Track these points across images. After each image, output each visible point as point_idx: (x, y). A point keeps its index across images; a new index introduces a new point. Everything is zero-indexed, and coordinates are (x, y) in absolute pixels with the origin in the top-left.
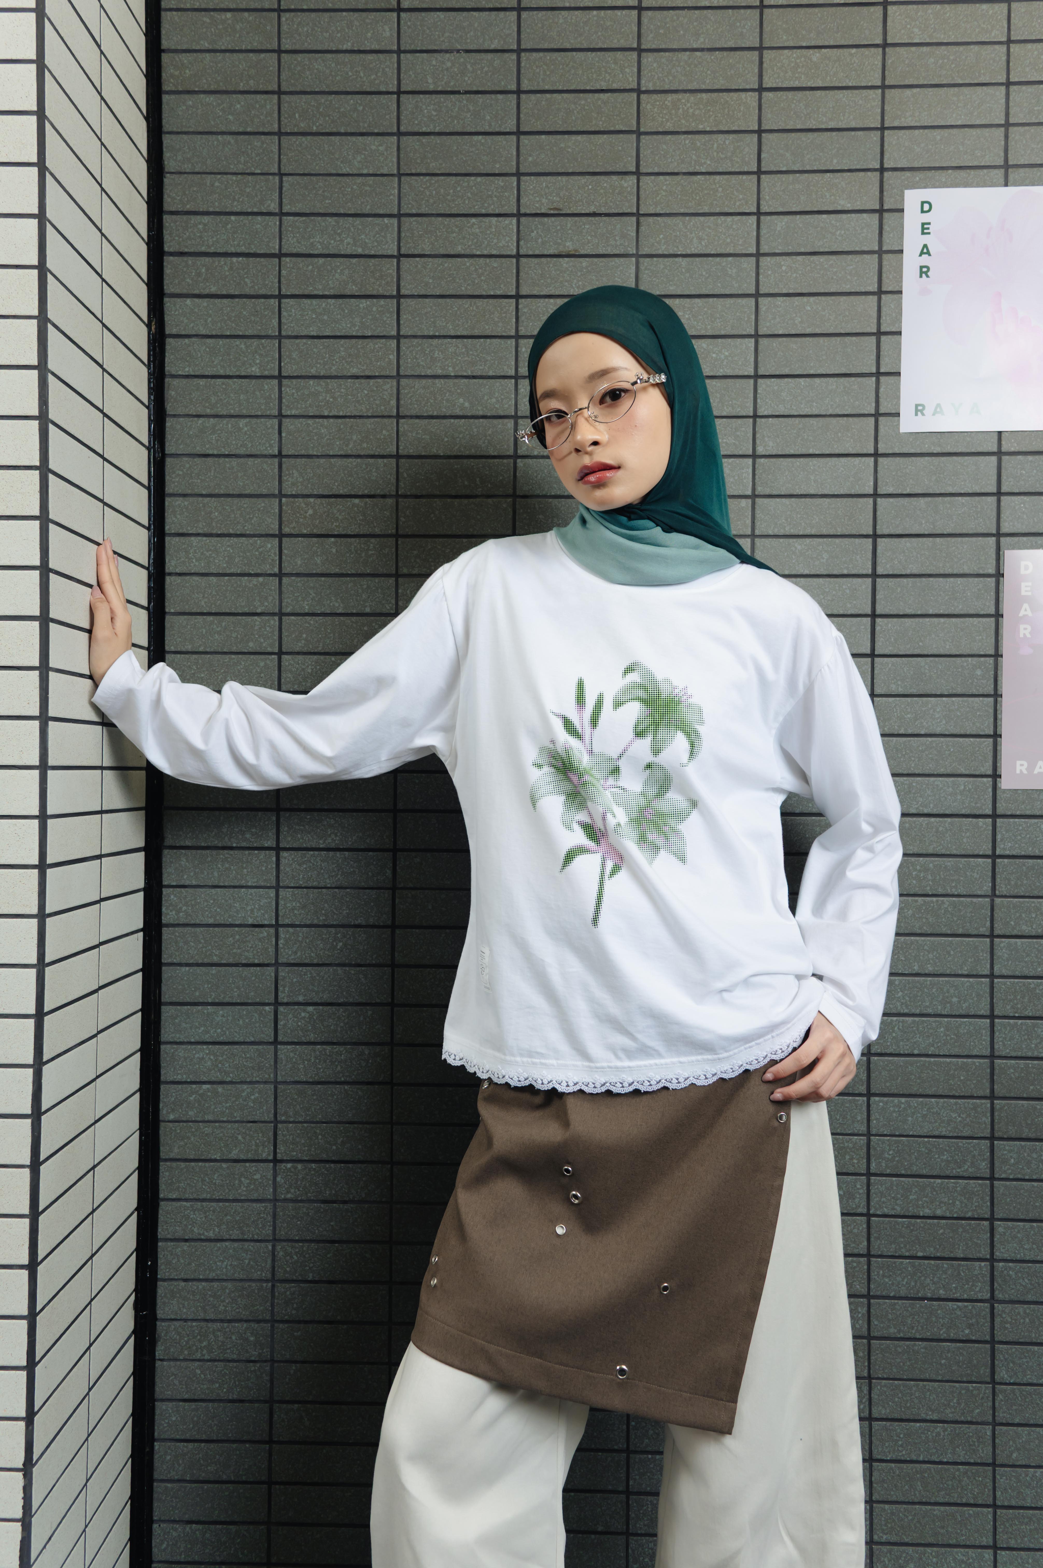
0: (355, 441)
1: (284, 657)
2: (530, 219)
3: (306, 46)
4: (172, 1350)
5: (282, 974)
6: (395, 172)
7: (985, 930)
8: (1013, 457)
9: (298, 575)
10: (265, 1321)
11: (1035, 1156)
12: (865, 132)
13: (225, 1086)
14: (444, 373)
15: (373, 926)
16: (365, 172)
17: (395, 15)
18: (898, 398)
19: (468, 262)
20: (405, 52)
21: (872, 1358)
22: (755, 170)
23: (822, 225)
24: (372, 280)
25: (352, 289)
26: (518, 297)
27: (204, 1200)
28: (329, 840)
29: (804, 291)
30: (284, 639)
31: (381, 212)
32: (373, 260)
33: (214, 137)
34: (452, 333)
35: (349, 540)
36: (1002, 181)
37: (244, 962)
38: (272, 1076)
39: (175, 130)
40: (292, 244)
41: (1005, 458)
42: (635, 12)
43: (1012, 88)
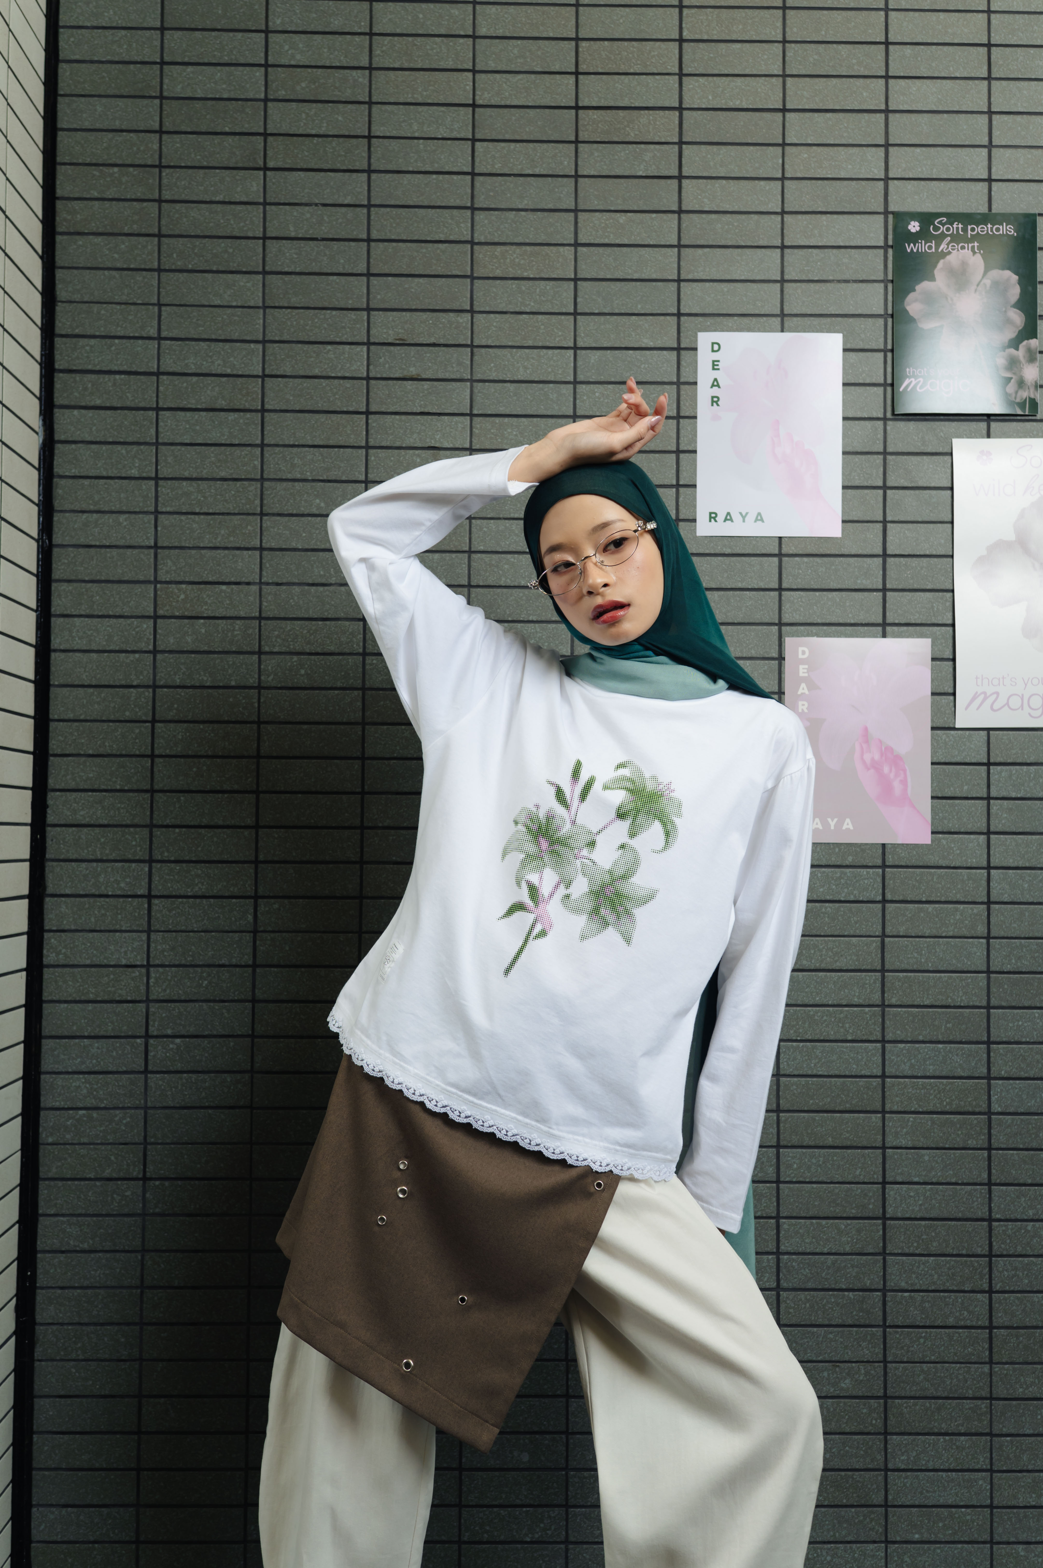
0: (223, 535)
1: (158, 725)
2: (379, 347)
3: (183, 197)
4: (49, 1351)
5: (152, 1010)
6: (261, 305)
8: (791, 559)
9: (170, 652)
10: (135, 1324)
11: (814, 1161)
12: (665, 283)
13: (100, 1112)
14: (303, 477)
15: (236, 966)
16: (234, 304)
17: (261, 173)
18: (695, 506)
19: (324, 382)
20: (271, 204)
22: (572, 311)
23: (629, 359)
24: (239, 396)
25: (222, 403)
26: (368, 413)
27: (80, 1215)
28: (197, 889)
30: (158, 708)
31: (248, 338)
32: (240, 379)
33: (101, 272)
34: (310, 443)
35: (217, 621)
36: (779, 327)
37: (118, 999)
38: (142, 1102)
39: (66, 265)
40: (168, 364)
41: (785, 559)
42: (469, 177)
43: (787, 251)
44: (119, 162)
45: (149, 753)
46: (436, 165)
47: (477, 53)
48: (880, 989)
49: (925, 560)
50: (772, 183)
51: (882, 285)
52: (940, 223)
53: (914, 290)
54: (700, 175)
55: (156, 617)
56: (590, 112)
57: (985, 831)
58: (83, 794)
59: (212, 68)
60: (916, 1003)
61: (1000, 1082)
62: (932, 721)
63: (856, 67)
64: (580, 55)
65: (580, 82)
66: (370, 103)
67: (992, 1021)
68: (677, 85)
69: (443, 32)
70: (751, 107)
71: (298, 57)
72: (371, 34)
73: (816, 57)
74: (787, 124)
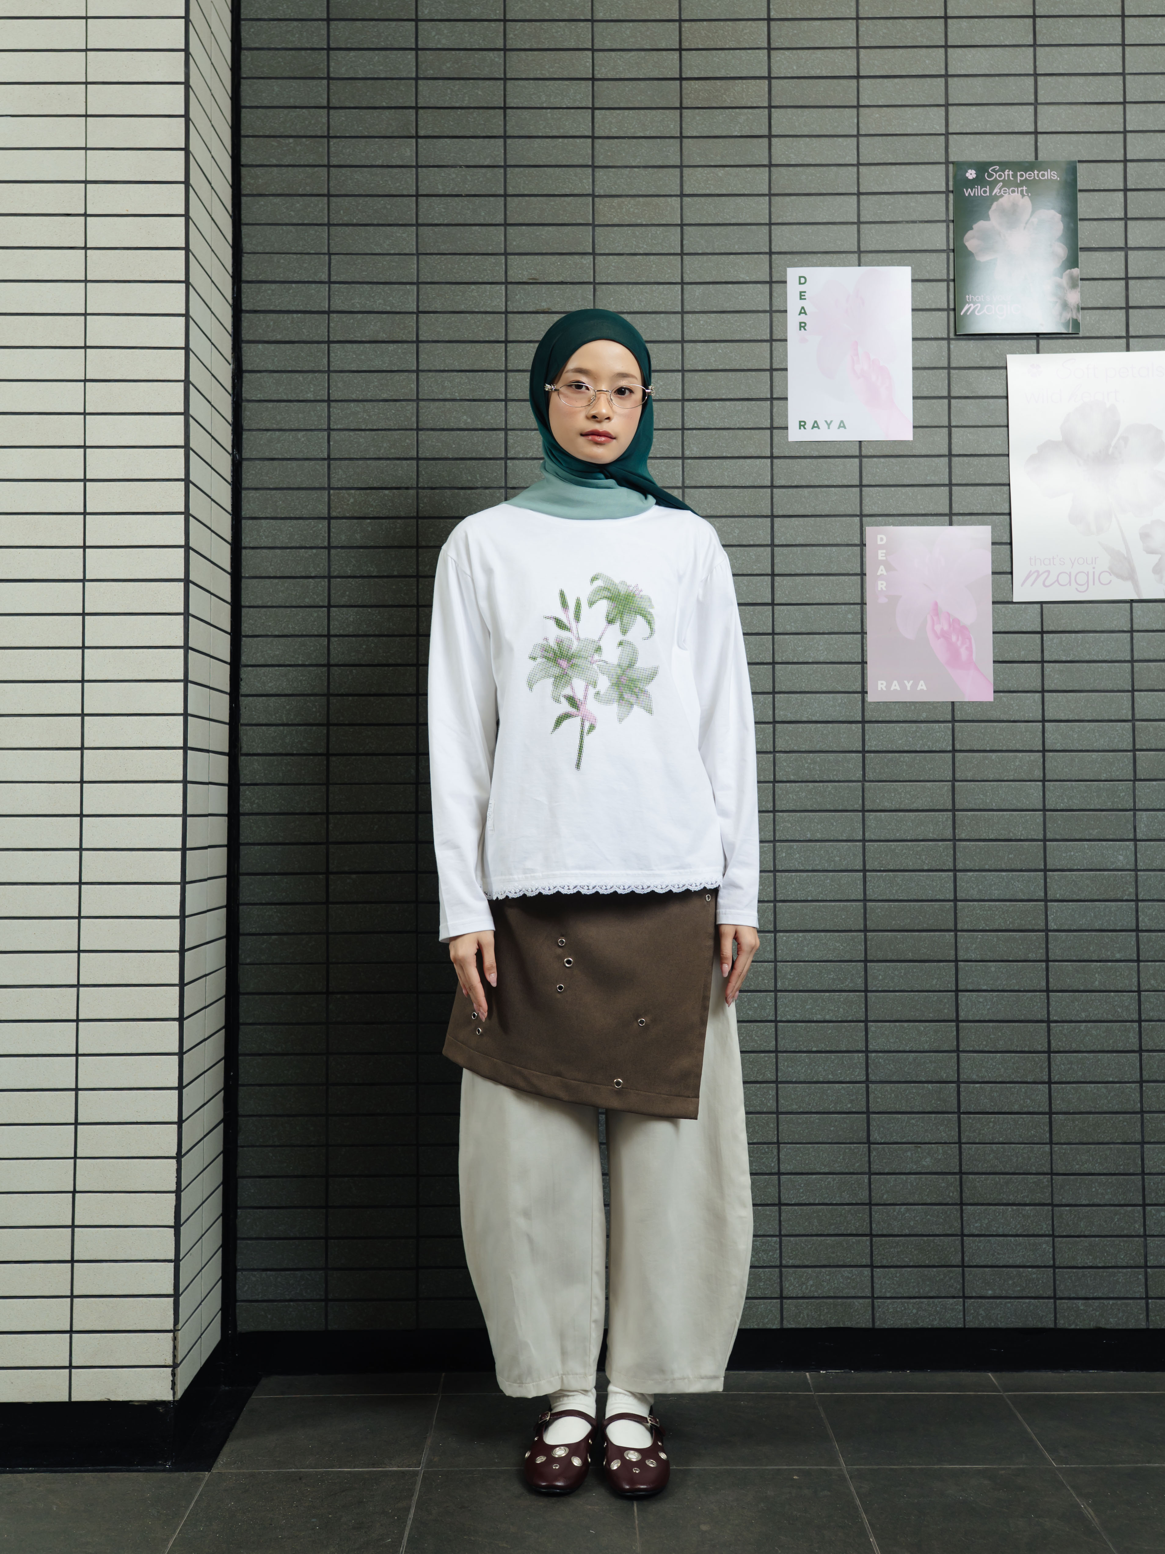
0: (386, 448)
1: (332, 609)
2: (515, 286)
3: (348, 163)
4: (249, 1138)
5: (331, 850)
6: (415, 252)
7: (858, 806)
8: (870, 459)
9: (342, 547)
11: (896, 973)
12: (758, 226)
13: (289, 936)
14: (452, 397)
16: (392, 252)
17: (414, 140)
18: (787, 416)
19: (469, 317)
20: (422, 167)
21: (780, 1128)
22: (679, 252)
23: (728, 291)
24: (398, 330)
25: (383, 336)
26: (506, 342)
27: (274, 1024)
28: (368, 747)
29: (717, 339)
30: (332, 595)
31: (405, 281)
32: (398, 316)
33: (280, 227)
34: (458, 368)
35: (381, 521)
36: (857, 262)
37: (303, 841)
38: (325, 928)
39: (251, 222)
40: (338, 304)
41: (864, 460)
42: (590, 140)
43: (862, 197)
44: (294, 134)
45: (326, 633)
46: (562, 131)
47: (596, 34)
48: (951, 826)
49: (985, 459)
50: (849, 140)
51: (945, 224)
52: (993, 170)
53: (972, 229)
54: (787, 133)
55: (329, 518)
56: (692, 82)
57: (1040, 689)
58: (271, 669)
59: (371, 52)
60: (982, 837)
61: (1056, 904)
62: (993, 596)
63: (919, 39)
64: (683, 34)
65: (683, 57)
66: (505, 79)
67: (1048, 852)
68: (766, 58)
69: (566, 17)
70: (829, 75)
71: (444, 41)
72: (505, 21)
73: (885, 31)
74: (861, 89)
